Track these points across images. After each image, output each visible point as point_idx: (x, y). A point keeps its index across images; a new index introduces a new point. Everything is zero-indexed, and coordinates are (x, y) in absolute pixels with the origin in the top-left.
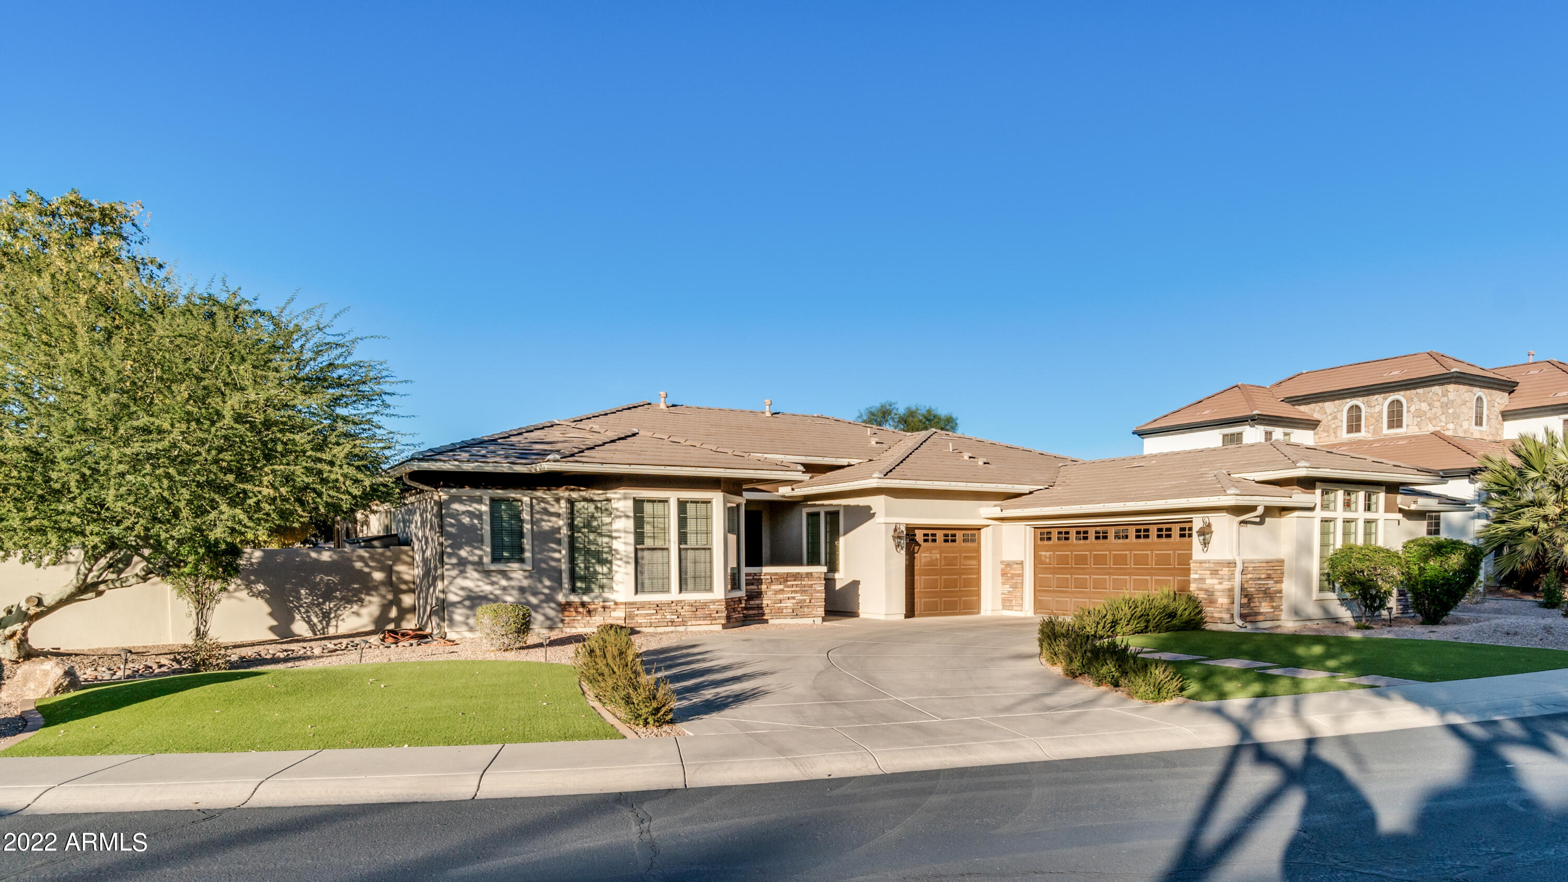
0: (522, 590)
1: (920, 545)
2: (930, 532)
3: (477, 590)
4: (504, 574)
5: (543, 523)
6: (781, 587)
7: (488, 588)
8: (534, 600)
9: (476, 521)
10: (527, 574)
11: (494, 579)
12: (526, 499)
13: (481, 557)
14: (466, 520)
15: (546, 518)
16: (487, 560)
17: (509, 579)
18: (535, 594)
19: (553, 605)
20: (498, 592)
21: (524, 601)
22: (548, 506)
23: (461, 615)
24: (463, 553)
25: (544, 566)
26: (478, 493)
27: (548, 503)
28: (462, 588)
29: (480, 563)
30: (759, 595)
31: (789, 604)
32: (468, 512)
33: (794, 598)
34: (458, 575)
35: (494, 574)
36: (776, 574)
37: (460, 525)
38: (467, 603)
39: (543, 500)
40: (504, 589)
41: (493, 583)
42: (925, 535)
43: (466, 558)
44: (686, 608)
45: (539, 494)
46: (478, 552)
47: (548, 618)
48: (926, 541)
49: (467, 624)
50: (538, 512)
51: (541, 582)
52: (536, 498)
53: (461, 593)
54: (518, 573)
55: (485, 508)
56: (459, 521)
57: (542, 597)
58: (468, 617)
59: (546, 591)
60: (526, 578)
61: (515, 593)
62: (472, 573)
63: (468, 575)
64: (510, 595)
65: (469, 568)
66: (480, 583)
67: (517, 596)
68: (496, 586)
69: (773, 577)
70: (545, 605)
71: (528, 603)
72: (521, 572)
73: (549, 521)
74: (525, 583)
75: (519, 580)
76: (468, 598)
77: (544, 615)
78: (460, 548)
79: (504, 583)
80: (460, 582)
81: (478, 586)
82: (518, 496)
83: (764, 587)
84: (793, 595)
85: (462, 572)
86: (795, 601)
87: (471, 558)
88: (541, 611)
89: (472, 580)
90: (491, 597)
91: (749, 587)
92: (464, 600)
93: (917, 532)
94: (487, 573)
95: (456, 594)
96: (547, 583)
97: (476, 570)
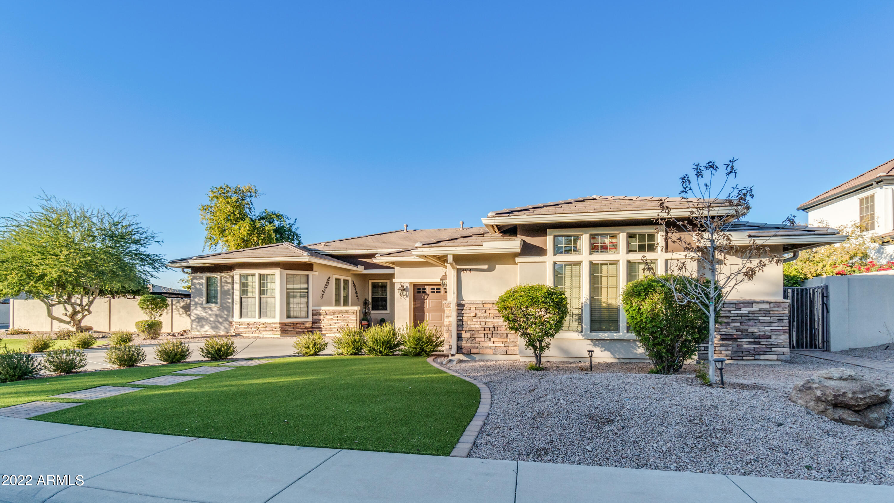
0: (216, 316)
1: (428, 295)
2: (435, 287)
3: (200, 315)
4: (210, 308)
5: (225, 287)
6: (332, 317)
7: (204, 314)
8: (221, 320)
9: (201, 287)
10: (218, 309)
11: (207, 311)
12: (219, 277)
13: (202, 302)
14: (198, 286)
15: (226, 285)
16: (204, 302)
17: (212, 311)
18: (221, 317)
19: (228, 322)
20: (208, 316)
21: (217, 320)
22: (227, 280)
23: (195, 325)
24: (196, 300)
25: (225, 305)
26: (201, 275)
27: (227, 278)
28: (196, 314)
29: (202, 304)
30: (319, 321)
31: (336, 326)
32: (199, 283)
33: (339, 323)
34: (194, 309)
35: (207, 308)
36: (329, 310)
37: (196, 288)
38: (197, 320)
39: (225, 277)
40: (210, 315)
41: (206, 312)
42: (432, 289)
43: (197, 302)
44: (262, 326)
45: (223, 274)
46: (201, 299)
47: (226, 328)
48: (432, 292)
49: (197, 329)
50: (224, 282)
51: (223, 312)
52: (223, 276)
53: (195, 316)
54: (215, 307)
55: (203, 281)
56: (195, 287)
57: (223, 319)
58: (197, 326)
59: (225, 316)
60: (218, 310)
61: (214, 317)
62: (199, 309)
63: (198, 309)
64: (212, 318)
65: (198, 306)
66: (202, 312)
67: (214, 318)
68: (207, 314)
69: (327, 312)
70: (225, 322)
71: (218, 322)
72: (216, 308)
73: (227, 286)
74: (218, 313)
75: (216, 311)
76: (198, 318)
77: (224, 327)
78: (195, 298)
79: (210, 312)
80: (195, 312)
81: (201, 314)
82: (216, 276)
83: (322, 317)
84: (338, 322)
85: (196, 307)
86: (339, 325)
87: (199, 302)
88: (223, 325)
89: (199, 311)
90: (205, 318)
91: (314, 317)
92: (196, 319)
93: (426, 287)
94: (204, 308)
95: (194, 317)
96: (226, 313)
97: (201, 307)
